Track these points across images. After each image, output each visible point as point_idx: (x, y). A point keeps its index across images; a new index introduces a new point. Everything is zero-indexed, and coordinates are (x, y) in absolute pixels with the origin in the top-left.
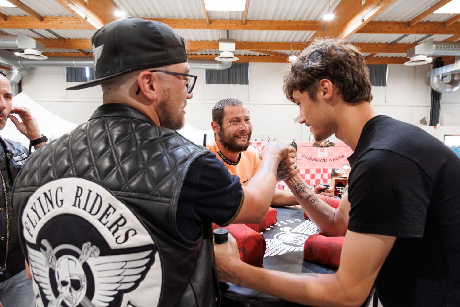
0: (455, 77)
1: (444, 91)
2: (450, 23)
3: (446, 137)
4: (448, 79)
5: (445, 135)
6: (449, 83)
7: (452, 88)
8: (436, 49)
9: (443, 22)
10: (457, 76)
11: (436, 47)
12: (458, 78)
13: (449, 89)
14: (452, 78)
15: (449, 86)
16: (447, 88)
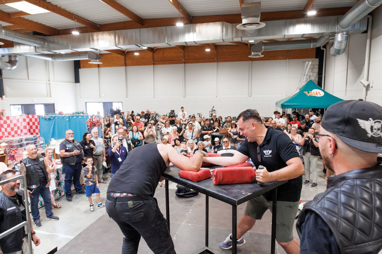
0: (13, 58)
1: (6, 69)
2: (15, 16)
3: (11, 106)
4: (7, 59)
5: (11, 105)
6: (8, 62)
7: (12, 67)
8: (5, 35)
9: (9, 13)
10: (13, 57)
11: (5, 32)
12: (14, 59)
13: (9, 67)
14: (9, 58)
15: (9, 64)
16: (8, 66)
